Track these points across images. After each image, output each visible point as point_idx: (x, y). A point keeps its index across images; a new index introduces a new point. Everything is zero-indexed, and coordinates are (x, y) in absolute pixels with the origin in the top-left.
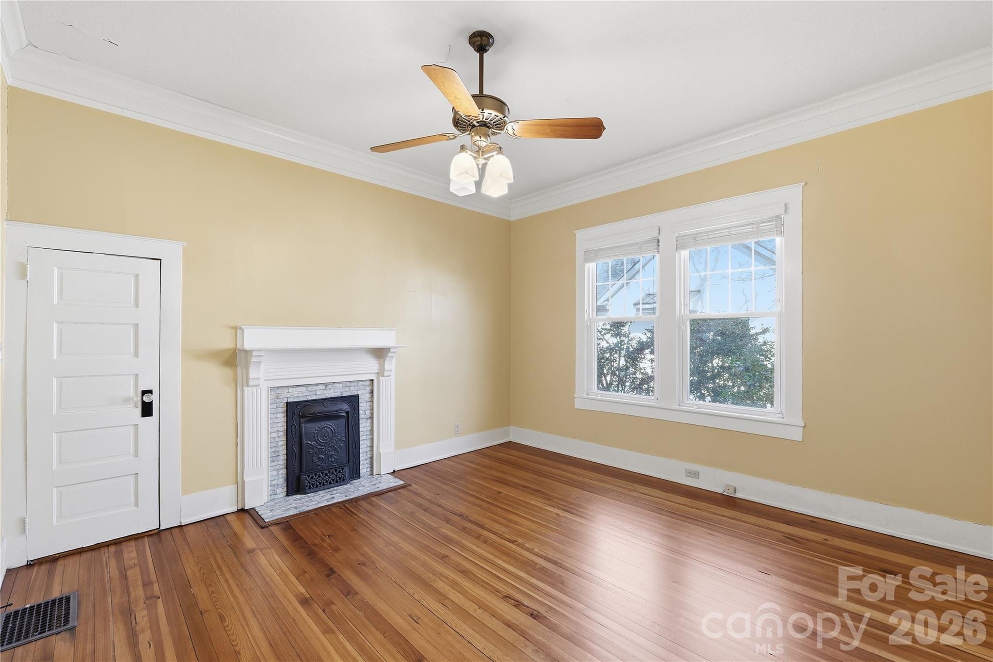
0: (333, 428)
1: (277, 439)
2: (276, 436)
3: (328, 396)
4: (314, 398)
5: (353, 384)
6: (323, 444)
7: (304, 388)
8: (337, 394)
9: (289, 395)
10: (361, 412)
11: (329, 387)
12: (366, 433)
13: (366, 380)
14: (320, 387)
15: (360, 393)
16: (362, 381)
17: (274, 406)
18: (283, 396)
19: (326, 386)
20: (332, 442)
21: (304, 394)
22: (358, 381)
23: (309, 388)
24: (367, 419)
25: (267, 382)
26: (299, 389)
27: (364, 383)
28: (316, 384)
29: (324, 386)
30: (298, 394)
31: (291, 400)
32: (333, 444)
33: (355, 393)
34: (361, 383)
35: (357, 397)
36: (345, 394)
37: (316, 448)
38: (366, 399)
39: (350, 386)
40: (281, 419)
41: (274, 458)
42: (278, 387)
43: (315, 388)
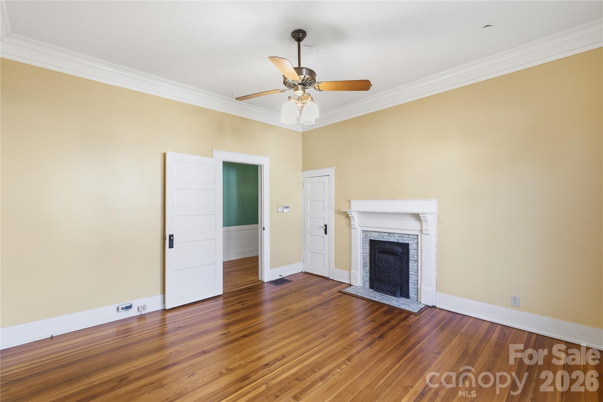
0: (392, 260)
1: (366, 257)
2: (365, 255)
3: (390, 240)
4: (383, 240)
5: (405, 236)
6: (386, 268)
7: (378, 234)
8: (395, 240)
9: (371, 235)
10: (410, 256)
11: (391, 235)
12: (414, 271)
13: (414, 235)
14: (386, 234)
15: (410, 242)
16: (411, 235)
17: (365, 240)
18: (368, 235)
19: (389, 234)
20: (391, 268)
21: (378, 237)
22: (409, 235)
23: (380, 234)
24: (415, 261)
25: (360, 227)
26: (376, 233)
27: (413, 236)
28: (384, 232)
29: (388, 234)
30: (375, 236)
31: (372, 239)
32: (391, 269)
33: (406, 242)
34: (410, 236)
35: (407, 245)
36: (401, 241)
37: (382, 268)
38: (414, 247)
39: (404, 237)
40: (368, 246)
41: (364, 266)
42: (367, 231)
43: (383, 234)
